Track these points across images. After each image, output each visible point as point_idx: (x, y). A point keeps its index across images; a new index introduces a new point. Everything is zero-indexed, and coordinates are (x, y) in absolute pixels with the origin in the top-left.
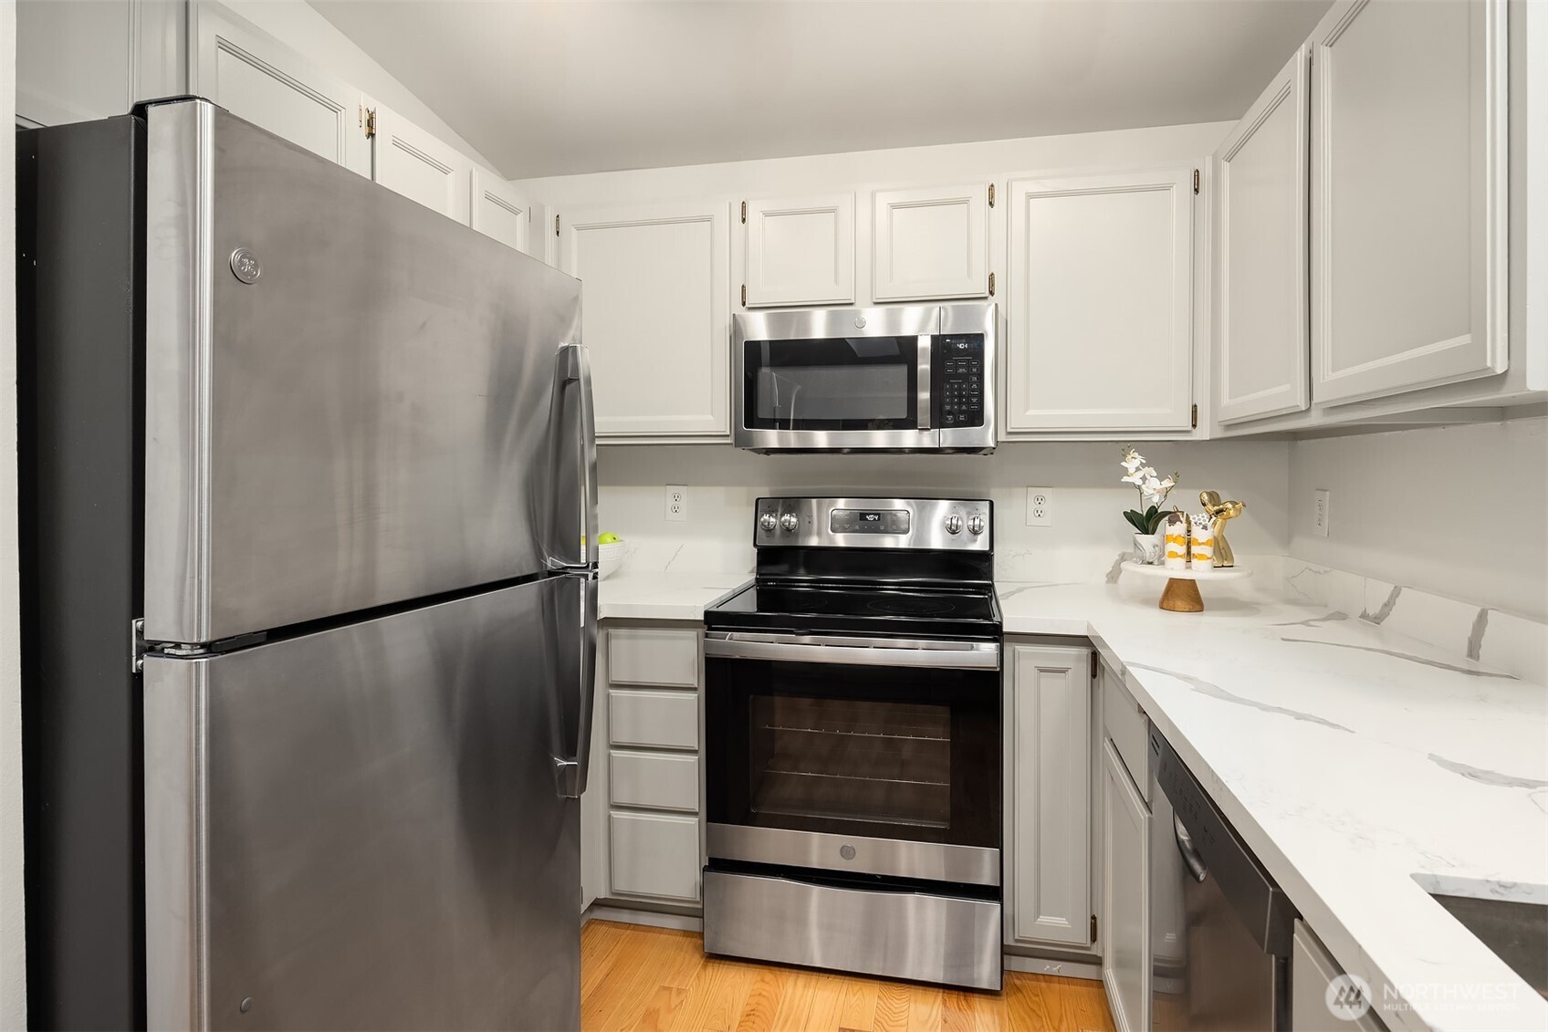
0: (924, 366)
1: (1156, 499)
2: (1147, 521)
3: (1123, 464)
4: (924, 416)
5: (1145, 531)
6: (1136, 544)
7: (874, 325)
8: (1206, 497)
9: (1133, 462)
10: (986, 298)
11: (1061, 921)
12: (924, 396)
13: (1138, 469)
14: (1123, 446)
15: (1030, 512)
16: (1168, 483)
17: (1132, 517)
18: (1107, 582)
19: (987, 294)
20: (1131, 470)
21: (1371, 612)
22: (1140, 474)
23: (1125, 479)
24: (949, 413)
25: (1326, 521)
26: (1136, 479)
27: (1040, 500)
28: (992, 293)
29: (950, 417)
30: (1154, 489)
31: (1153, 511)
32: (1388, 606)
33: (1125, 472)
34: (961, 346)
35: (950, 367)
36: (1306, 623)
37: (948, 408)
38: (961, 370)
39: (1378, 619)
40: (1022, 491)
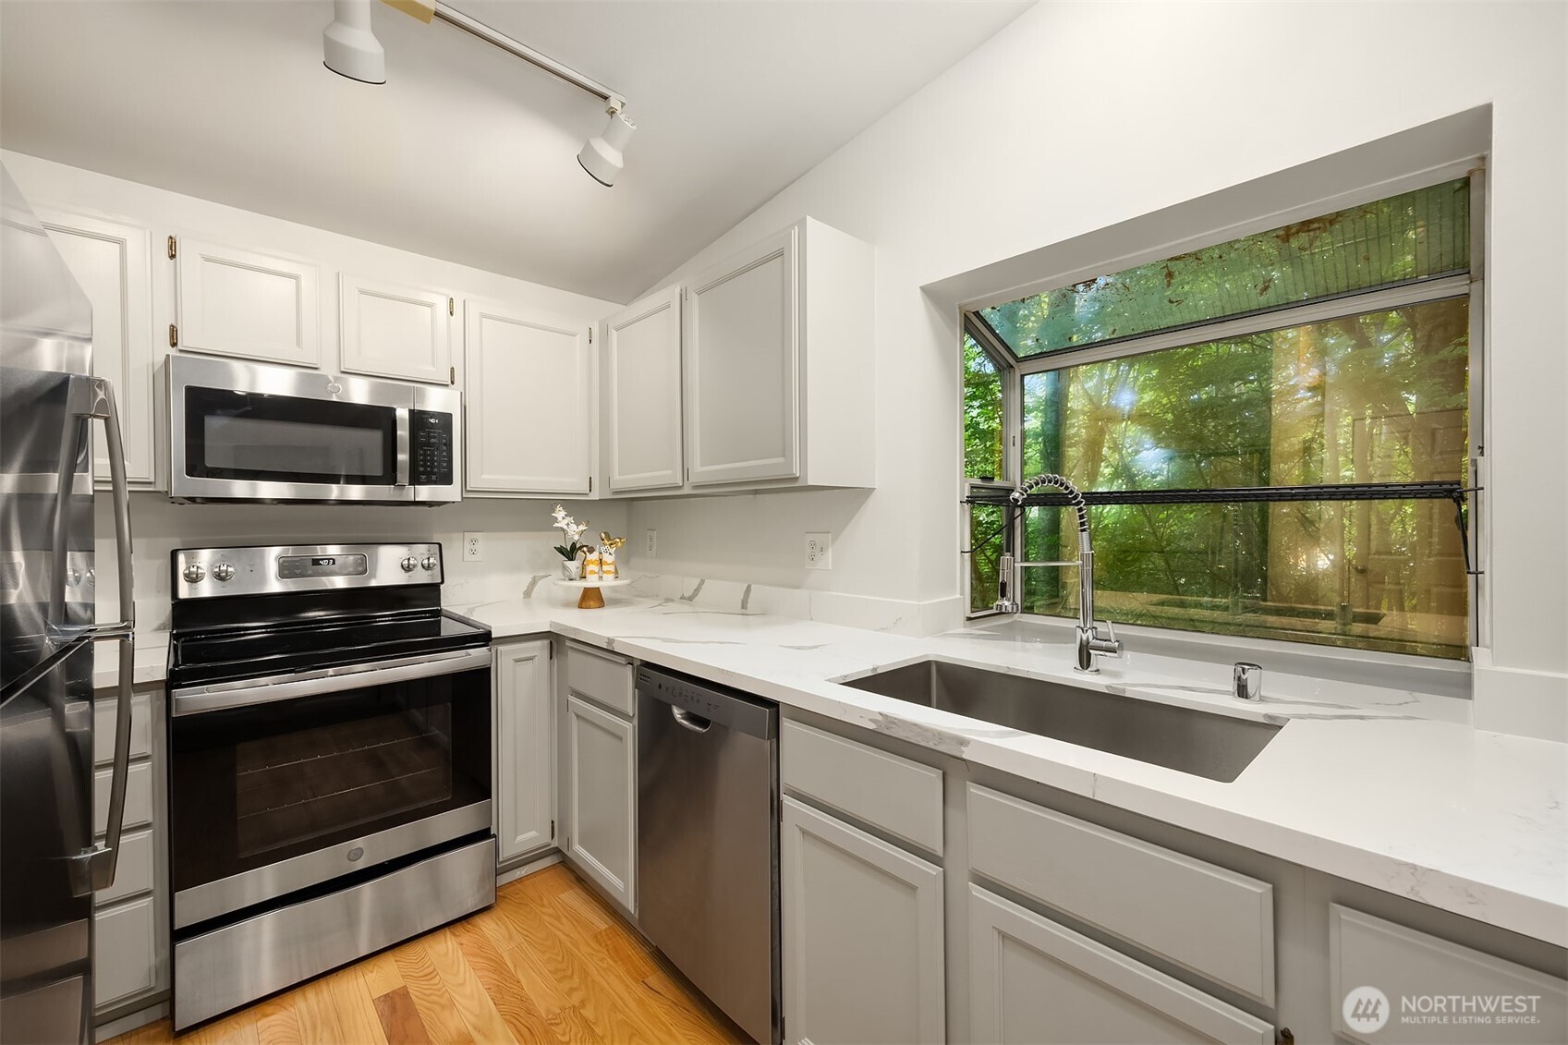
0: (403, 433)
1: (576, 538)
2: (570, 553)
3: (554, 514)
4: (403, 475)
5: (571, 559)
6: (564, 567)
7: (359, 393)
8: (603, 535)
9: (560, 513)
10: (447, 385)
11: (533, 834)
12: (403, 457)
13: (563, 518)
14: (552, 502)
15: (466, 551)
16: (582, 527)
17: (561, 550)
18: (524, 598)
19: (449, 382)
20: (560, 519)
21: (686, 595)
22: (566, 521)
23: (556, 525)
24: (423, 473)
25: (654, 548)
26: (562, 524)
27: (474, 541)
28: (453, 383)
29: (423, 477)
30: (574, 531)
31: (574, 545)
32: (697, 591)
33: (556, 520)
34: (432, 421)
35: (422, 437)
36: (660, 605)
37: (422, 469)
38: (433, 440)
39: (690, 599)
40: (459, 535)
